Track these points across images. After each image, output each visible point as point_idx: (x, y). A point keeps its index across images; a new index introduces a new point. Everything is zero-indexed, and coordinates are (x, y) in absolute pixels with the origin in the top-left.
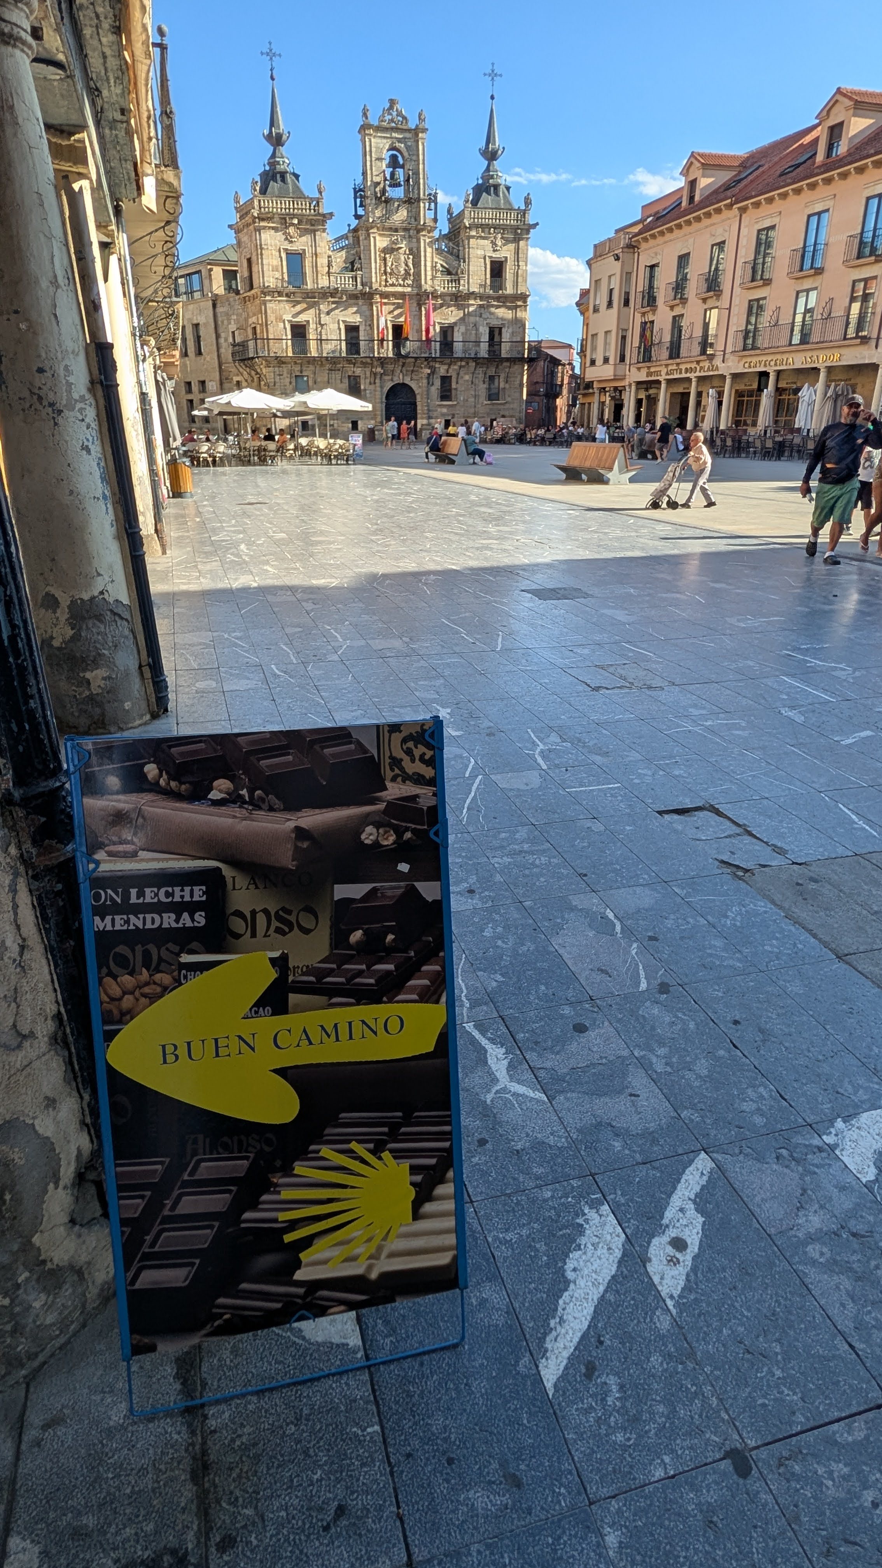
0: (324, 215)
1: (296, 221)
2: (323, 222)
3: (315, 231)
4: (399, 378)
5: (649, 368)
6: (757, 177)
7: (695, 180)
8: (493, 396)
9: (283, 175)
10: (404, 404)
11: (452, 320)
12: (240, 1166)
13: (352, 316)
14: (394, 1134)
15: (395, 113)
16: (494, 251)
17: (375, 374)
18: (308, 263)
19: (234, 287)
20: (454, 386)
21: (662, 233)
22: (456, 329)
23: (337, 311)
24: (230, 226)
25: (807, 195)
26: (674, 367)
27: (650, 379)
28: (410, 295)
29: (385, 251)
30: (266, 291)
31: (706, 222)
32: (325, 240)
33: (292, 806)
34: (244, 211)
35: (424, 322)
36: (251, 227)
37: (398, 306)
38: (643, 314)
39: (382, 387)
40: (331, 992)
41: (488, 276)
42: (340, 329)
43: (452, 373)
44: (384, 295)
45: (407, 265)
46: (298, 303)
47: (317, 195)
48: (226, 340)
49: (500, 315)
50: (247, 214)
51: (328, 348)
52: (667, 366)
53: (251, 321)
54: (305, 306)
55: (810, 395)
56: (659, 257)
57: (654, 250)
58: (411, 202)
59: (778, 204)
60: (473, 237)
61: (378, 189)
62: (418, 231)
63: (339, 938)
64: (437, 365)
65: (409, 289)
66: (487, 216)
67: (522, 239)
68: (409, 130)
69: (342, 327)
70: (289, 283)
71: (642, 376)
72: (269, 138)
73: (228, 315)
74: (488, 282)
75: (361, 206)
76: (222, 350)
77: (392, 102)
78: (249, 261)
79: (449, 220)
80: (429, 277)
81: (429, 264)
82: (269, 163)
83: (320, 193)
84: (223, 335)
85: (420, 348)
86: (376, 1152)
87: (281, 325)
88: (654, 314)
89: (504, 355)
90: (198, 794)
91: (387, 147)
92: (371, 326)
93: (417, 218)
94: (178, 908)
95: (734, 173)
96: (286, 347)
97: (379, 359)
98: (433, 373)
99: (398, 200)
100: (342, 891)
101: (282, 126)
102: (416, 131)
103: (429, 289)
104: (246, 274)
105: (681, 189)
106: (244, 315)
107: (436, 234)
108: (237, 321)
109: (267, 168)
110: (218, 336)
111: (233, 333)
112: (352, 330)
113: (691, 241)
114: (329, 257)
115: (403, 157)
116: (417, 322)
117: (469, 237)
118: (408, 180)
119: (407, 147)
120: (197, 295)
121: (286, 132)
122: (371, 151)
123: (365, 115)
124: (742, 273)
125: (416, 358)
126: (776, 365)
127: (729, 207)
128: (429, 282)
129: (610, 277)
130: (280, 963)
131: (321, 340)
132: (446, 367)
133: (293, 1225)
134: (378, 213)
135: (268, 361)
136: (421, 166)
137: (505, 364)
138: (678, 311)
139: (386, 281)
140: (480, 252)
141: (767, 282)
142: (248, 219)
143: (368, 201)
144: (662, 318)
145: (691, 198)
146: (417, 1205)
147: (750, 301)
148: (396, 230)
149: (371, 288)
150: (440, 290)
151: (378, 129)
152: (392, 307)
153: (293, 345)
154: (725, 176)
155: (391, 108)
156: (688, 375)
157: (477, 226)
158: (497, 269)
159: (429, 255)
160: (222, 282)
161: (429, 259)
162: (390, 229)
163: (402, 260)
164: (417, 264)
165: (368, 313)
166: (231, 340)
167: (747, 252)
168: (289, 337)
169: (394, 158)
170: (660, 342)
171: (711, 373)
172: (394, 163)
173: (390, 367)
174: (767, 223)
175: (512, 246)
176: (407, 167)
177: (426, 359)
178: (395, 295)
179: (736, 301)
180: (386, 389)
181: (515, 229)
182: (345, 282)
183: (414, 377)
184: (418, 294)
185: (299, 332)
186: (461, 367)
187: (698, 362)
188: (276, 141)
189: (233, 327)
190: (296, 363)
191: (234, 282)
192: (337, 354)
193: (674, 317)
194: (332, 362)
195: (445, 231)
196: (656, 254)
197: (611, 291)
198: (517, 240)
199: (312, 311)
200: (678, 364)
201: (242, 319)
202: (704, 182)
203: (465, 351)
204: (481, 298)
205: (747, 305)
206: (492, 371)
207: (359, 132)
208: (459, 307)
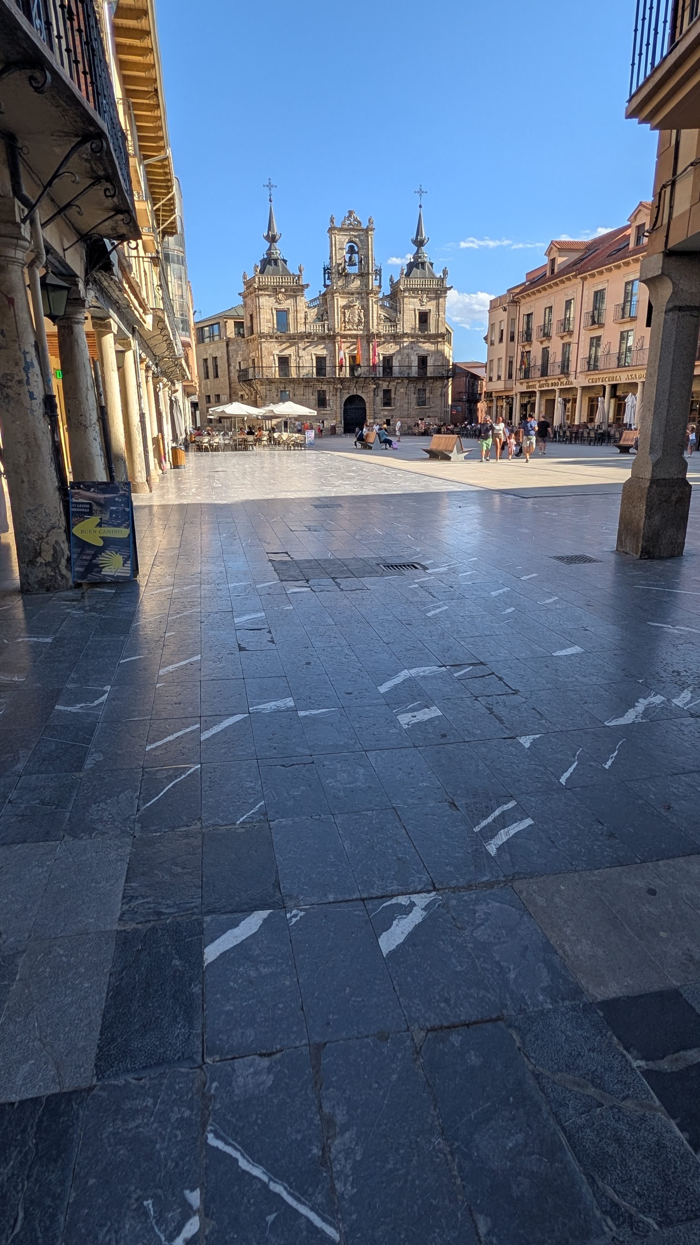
0: (303, 286)
1: (283, 290)
2: (302, 290)
3: (296, 296)
4: (354, 392)
5: (528, 383)
6: (594, 257)
7: (554, 259)
8: (422, 402)
9: (276, 261)
10: (357, 409)
11: (392, 352)
12: (93, 552)
13: (321, 350)
14: (119, 551)
15: (352, 220)
16: (421, 305)
17: (337, 389)
18: (291, 317)
19: (242, 332)
20: (393, 396)
21: (534, 293)
22: (394, 358)
23: (310, 348)
24: (240, 294)
25: (624, 269)
26: (544, 382)
27: (529, 390)
28: (361, 336)
29: (346, 307)
30: (262, 336)
31: (562, 286)
32: (303, 302)
33: (104, 493)
34: (248, 284)
35: (371, 354)
36: (253, 295)
37: (354, 343)
38: (524, 347)
39: (341, 398)
40: (109, 524)
41: (417, 322)
42: (312, 359)
43: (392, 387)
44: (344, 336)
45: (359, 316)
46: (284, 342)
47: (298, 273)
48: (235, 367)
49: (426, 348)
50: (251, 286)
51: (304, 372)
52: (539, 381)
53: (251, 355)
54: (288, 344)
55: (633, 401)
56: (533, 309)
57: (528, 304)
58: (363, 275)
59: (606, 275)
60: (406, 297)
61: (340, 268)
62: (368, 294)
63: (111, 516)
64: (381, 382)
65: (361, 332)
66: (416, 283)
67: (442, 297)
68: (362, 230)
69: (314, 358)
70: (278, 330)
71: (524, 388)
72: (267, 238)
73: (236, 351)
74: (417, 326)
75: (329, 279)
76: (232, 374)
77: (351, 213)
78: (251, 316)
79: (391, 285)
80: (375, 324)
81: (375, 315)
82: (267, 254)
83: (301, 271)
84: (232, 364)
85: (369, 371)
86: (116, 553)
87: (272, 357)
88: (530, 347)
89: (429, 375)
90: (89, 490)
91: (347, 241)
92: (334, 357)
93: (367, 285)
94: (85, 508)
95: (581, 254)
96: (275, 372)
97: (339, 378)
98: (378, 387)
99: (354, 274)
100: (112, 508)
101: (276, 230)
102: (367, 231)
103: (375, 332)
104: (249, 325)
105: (546, 265)
106: (247, 351)
107: (380, 296)
108: (243, 355)
109: (266, 257)
110: (229, 365)
111: (240, 363)
112: (320, 360)
113: (553, 298)
114: (306, 312)
115: (358, 247)
116: (366, 354)
117: (404, 297)
118: (361, 262)
119: (361, 241)
120: (216, 338)
121: (278, 234)
122: (335, 244)
123: (332, 221)
124: (586, 320)
125: (365, 378)
126: (609, 380)
127: (575, 276)
128: (375, 327)
129: (501, 322)
130: (101, 519)
131: (299, 367)
132: (387, 383)
133: (102, 564)
134: (340, 283)
135: (261, 382)
136: (370, 252)
137: (430, 381)
138: (545, 344)
139: (345, 327)
140: (412, 307)
141: (602, 326)
142: (251, 289)
143: (333, 276)
144: (536, 349)
145: (553, 271)
146: (123, 564)
147: (591, 338)
148: (352, 294)
149: (334, 332)
150: (383, 332)
151: (341, 230)
152: (349, 344)
153: (279, 371)
154: (576, 256)
155: (350, 216)
156: (553, 388)
157: (409, 290)
158: (424, 317)
159: (375, 309)
160: (233, 330)
161: (375, 312)
162: (348, 293)
163: (357, 312)
164: (367, 315)
165: (332, 349)
166: (238, 368)
167: (588, 306)
168: (277, 365)
169: (351, 248)
170: (535, 365)
171: (568, 386)
172: (351, 250)
173: (347, 384)
174: (600, 288)
175: (434, 302)
176: (360, 253)
177: (373, 378)
178: (351, 336)
179: (582, 338)
180: (344, 399)
181: (436, 291)
182: (316, 328)
183: (365, 391)
184: (367, 335)
185: (284, 361)
186: (397, 383)
187: (559, 379)
188: (272, 239)
189: (239, 359)
190: (281, 382)
191: (241, 329)
192: (310, 376)
193: (543, 349)
194: (307, 382)
195: (388, 292)
196: (531, 307)
197: (502, 331)
198: (437, 297)
199: (293, 348)
200: (546, 380)
201: (246, 354)
202: (560, 260)
203: (400, 373)
204: (412, 337)
205: (589, 341)
206: (420, 386)
207: (328, 232)
208: (396, 343)
